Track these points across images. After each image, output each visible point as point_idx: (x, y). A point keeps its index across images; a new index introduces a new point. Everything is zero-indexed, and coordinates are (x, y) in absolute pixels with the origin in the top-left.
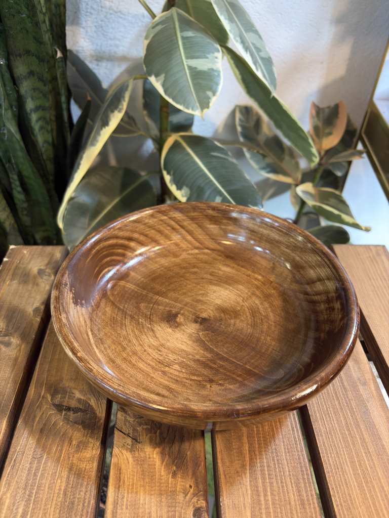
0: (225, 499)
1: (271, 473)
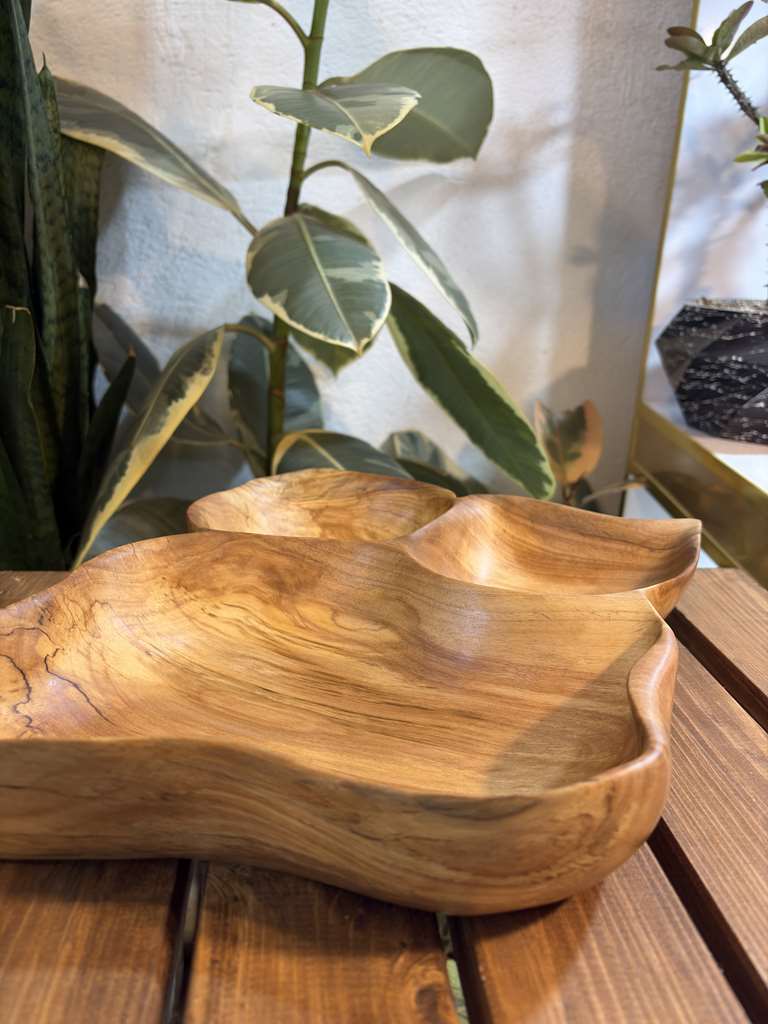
0: (490, 965)
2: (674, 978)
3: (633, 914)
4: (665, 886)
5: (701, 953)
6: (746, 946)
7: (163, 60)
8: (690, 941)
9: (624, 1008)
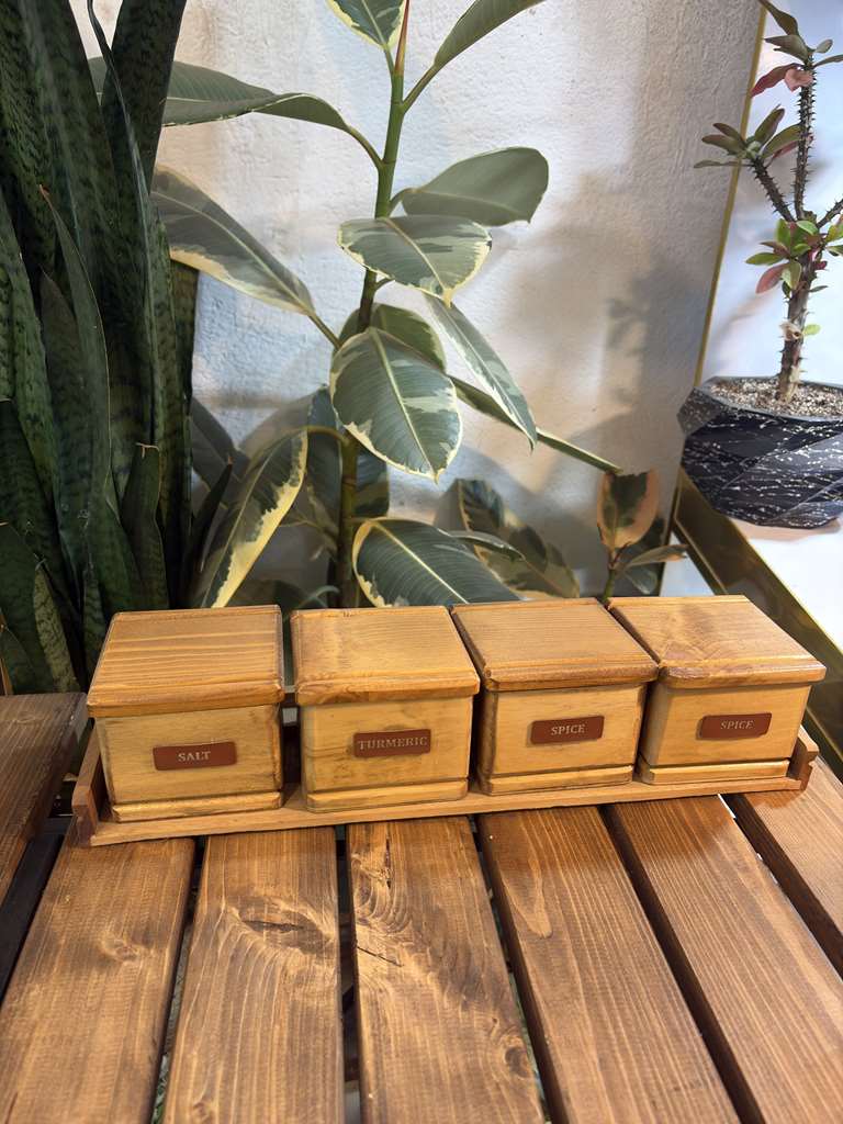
0: (552, 1034)
1: (619, 996)
2: (670, 1041)
3: (645, 996)
4: (667, 974)
5: (688, 1023)
6: (718, 1018)
7: (234, 150)
8: (682, 1015)
9: (637, 1061)
